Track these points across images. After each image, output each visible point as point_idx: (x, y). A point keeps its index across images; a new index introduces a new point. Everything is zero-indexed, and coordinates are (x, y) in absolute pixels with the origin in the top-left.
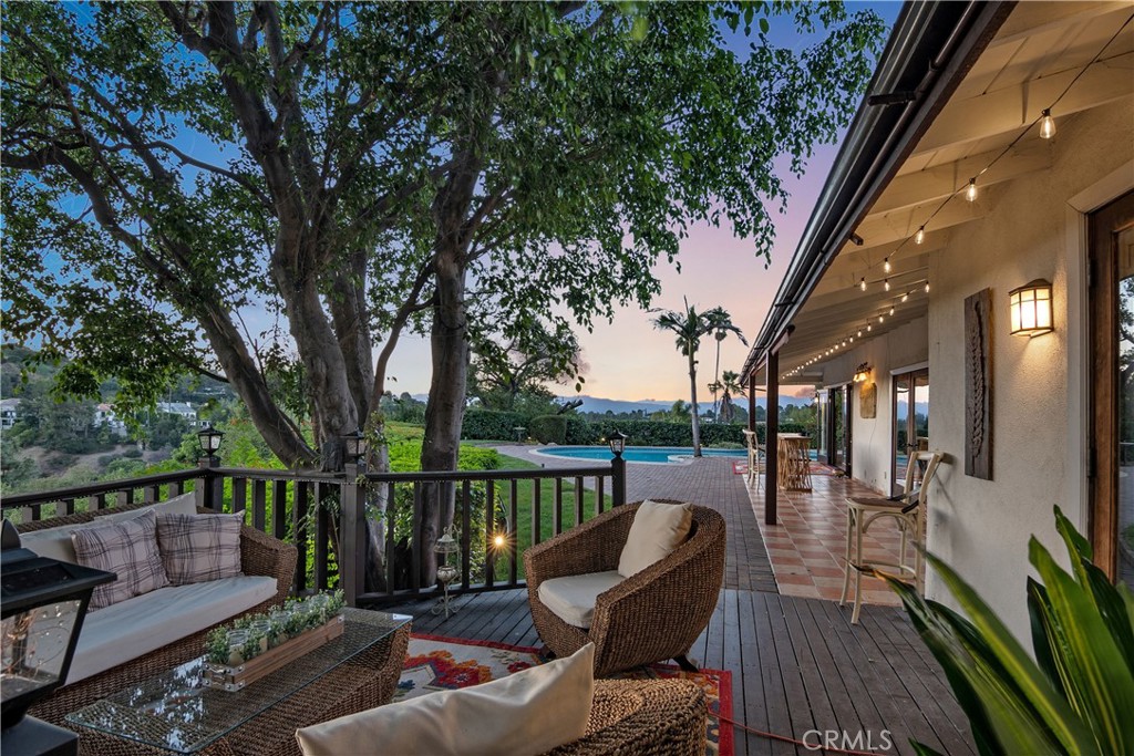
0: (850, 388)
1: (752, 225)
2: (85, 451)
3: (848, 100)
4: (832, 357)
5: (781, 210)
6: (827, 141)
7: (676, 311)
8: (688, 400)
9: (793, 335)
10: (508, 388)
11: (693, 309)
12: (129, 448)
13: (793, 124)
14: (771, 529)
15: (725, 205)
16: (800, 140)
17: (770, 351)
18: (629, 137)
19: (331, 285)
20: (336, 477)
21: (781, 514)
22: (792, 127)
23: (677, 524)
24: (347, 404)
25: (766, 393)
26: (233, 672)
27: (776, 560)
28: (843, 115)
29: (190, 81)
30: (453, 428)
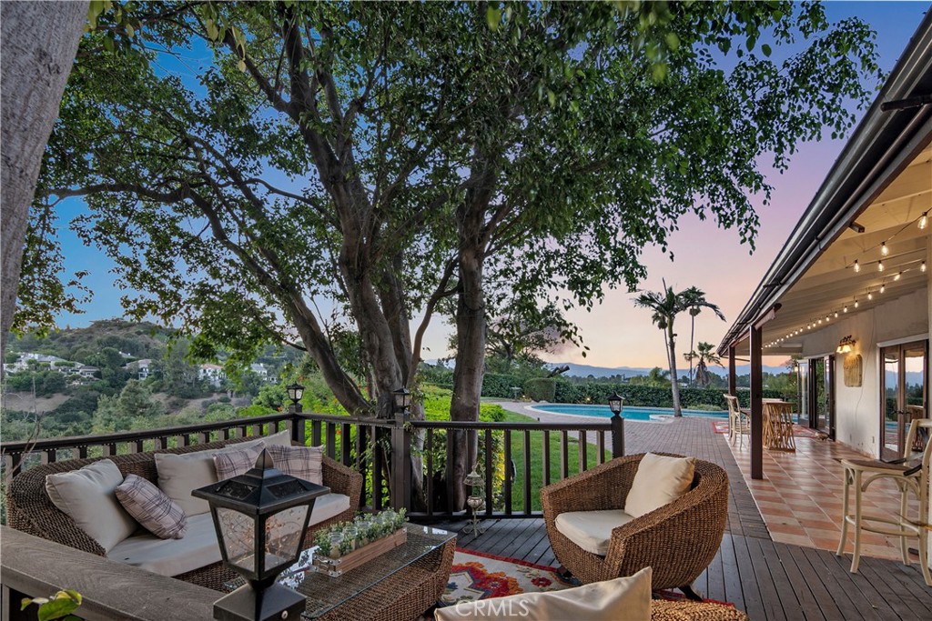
0: (832, 359)
1: (736, 216)
2: (192, 397)
3: (833, 101)
4: (814, 330)
5: (765, 202)
6: (811, 138)
7: (655, 292)
8: (666, 367)
9: (779, 311)
10: (505, 356)
11: (671, 289)
12: (222, 395)
13: (776, 125)
14: (757, 483)
15: (709, 201)
16: (783, 139)
17: (753, 326)
18: (629, 151)
19: (379, 280)
20: (388, 423)
21: (766, 470)
22: (774, 128)
23: (681, 474)
24: (394, 368)
25: (750, 363)
26: (335, 563)
27: (765, 511)
28: (828, 114)
29: (270, 132)
30: (476, 388)
